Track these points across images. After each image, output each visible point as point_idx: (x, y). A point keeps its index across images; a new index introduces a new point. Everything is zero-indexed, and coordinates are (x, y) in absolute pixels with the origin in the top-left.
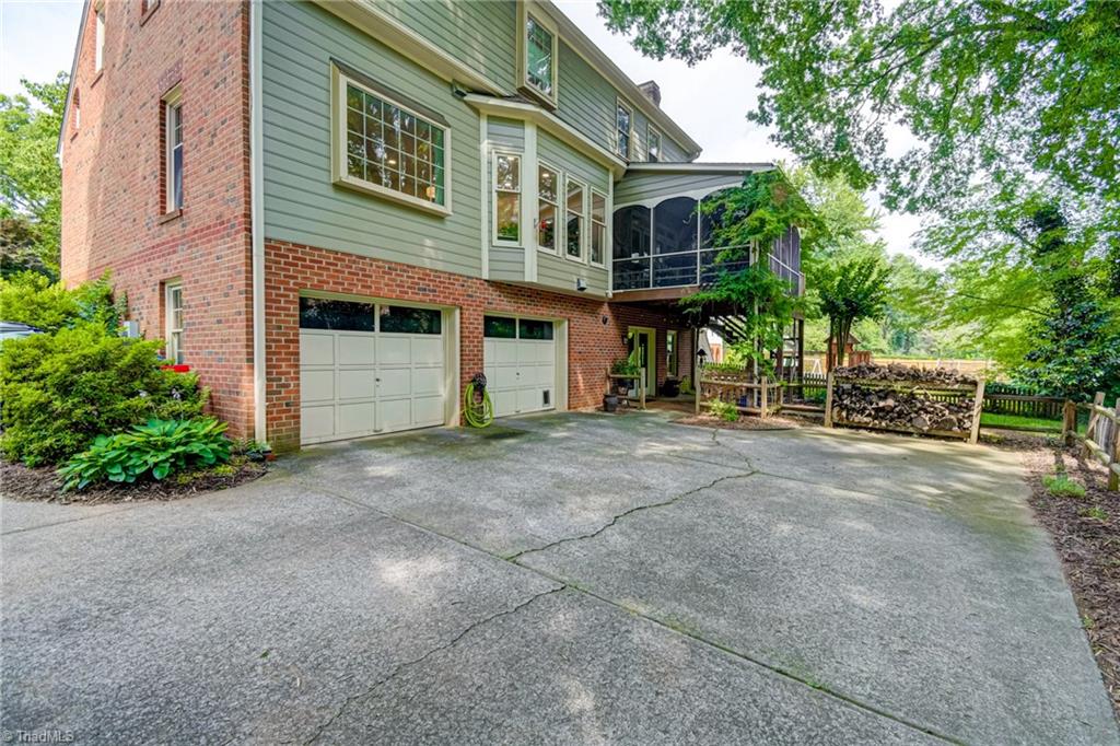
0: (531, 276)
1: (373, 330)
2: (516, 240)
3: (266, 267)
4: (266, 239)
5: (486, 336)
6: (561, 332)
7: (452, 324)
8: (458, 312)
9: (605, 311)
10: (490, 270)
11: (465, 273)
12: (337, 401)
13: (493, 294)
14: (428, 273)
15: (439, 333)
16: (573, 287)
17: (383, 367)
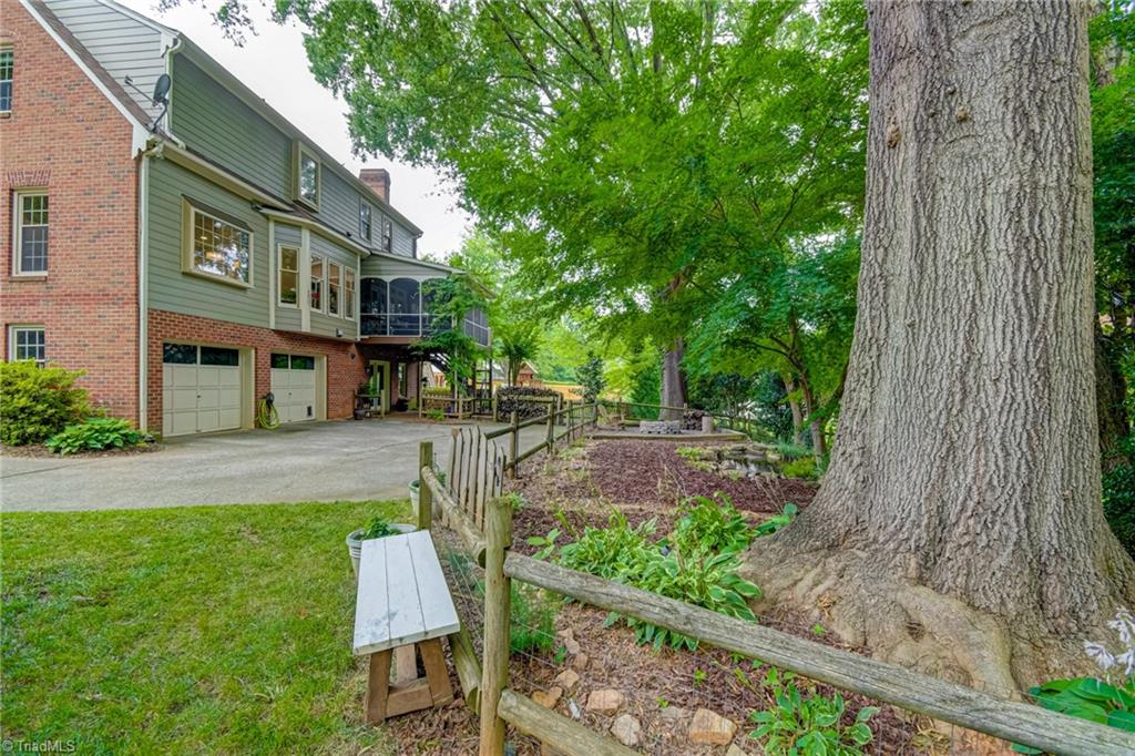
0: (306, 328)
1: (197, 363)
2: (295, 302)
3: (148, 326)
4: (147, 309)
5: (272, 367)
6: (321, 364)
7: (248, 359)
8: (253, 352)
9: (353, 349)
10: (276, 323)
11: (259, 325)
13: (277, 339)
14: (236, 326)
15: (237, 365)
16: (333, 335)
17: (203, 388)
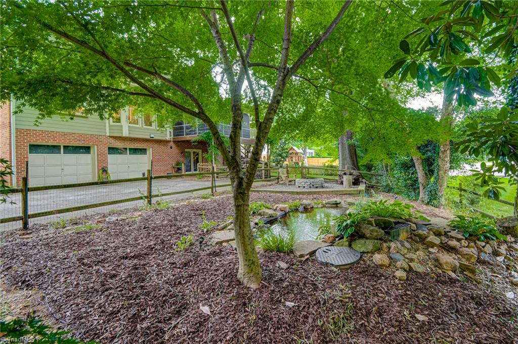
0: (126, 133)
1: (60, 153)
2: (120, 122)
3: (16, 137)
4: (16, 129)
5: (109, 154)
7: (94, 150)
8: (96, 147)
10: (110, 133)
11: (99, 134)
12: (46, 176)
13: (112, 141)
14: (80, 135)
15: (90, 154)
16: (148, 137)
17: (65, 165)
